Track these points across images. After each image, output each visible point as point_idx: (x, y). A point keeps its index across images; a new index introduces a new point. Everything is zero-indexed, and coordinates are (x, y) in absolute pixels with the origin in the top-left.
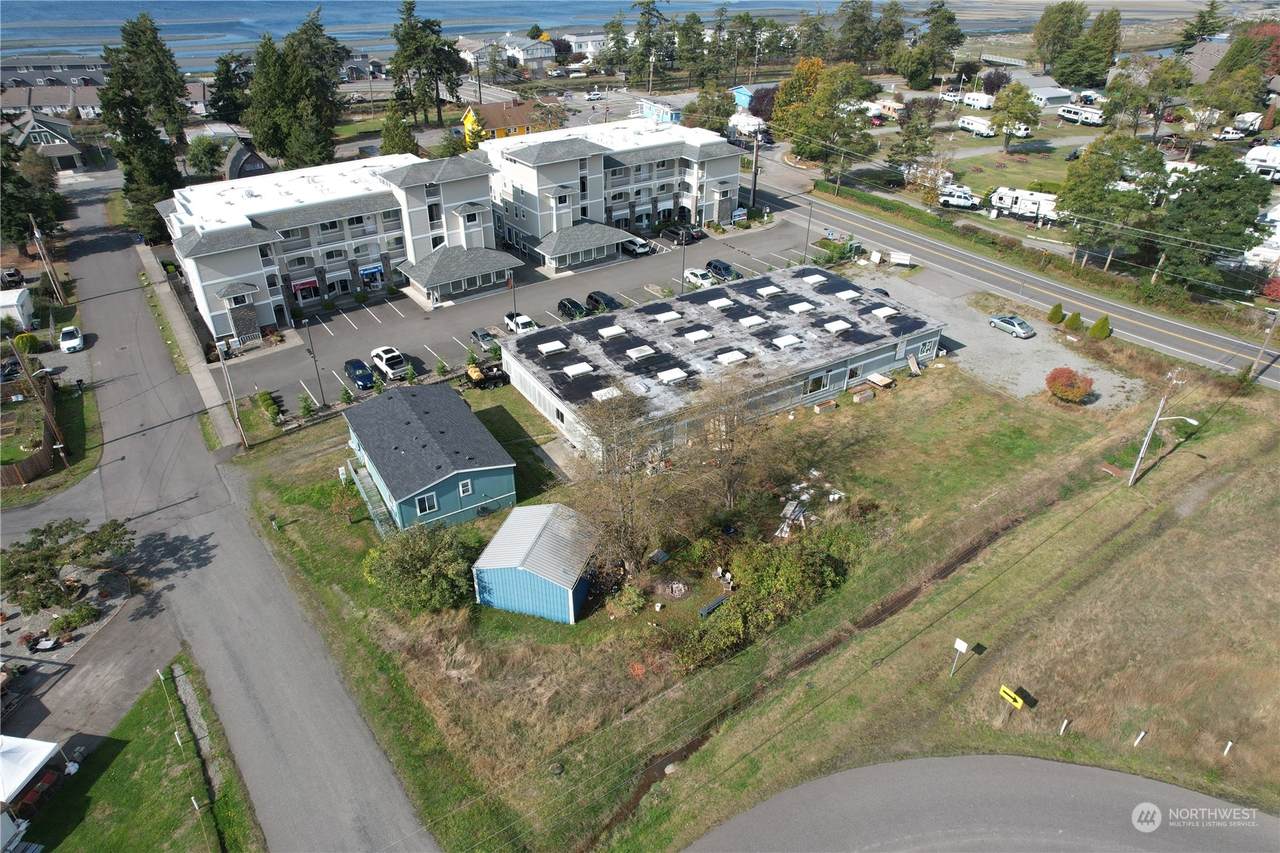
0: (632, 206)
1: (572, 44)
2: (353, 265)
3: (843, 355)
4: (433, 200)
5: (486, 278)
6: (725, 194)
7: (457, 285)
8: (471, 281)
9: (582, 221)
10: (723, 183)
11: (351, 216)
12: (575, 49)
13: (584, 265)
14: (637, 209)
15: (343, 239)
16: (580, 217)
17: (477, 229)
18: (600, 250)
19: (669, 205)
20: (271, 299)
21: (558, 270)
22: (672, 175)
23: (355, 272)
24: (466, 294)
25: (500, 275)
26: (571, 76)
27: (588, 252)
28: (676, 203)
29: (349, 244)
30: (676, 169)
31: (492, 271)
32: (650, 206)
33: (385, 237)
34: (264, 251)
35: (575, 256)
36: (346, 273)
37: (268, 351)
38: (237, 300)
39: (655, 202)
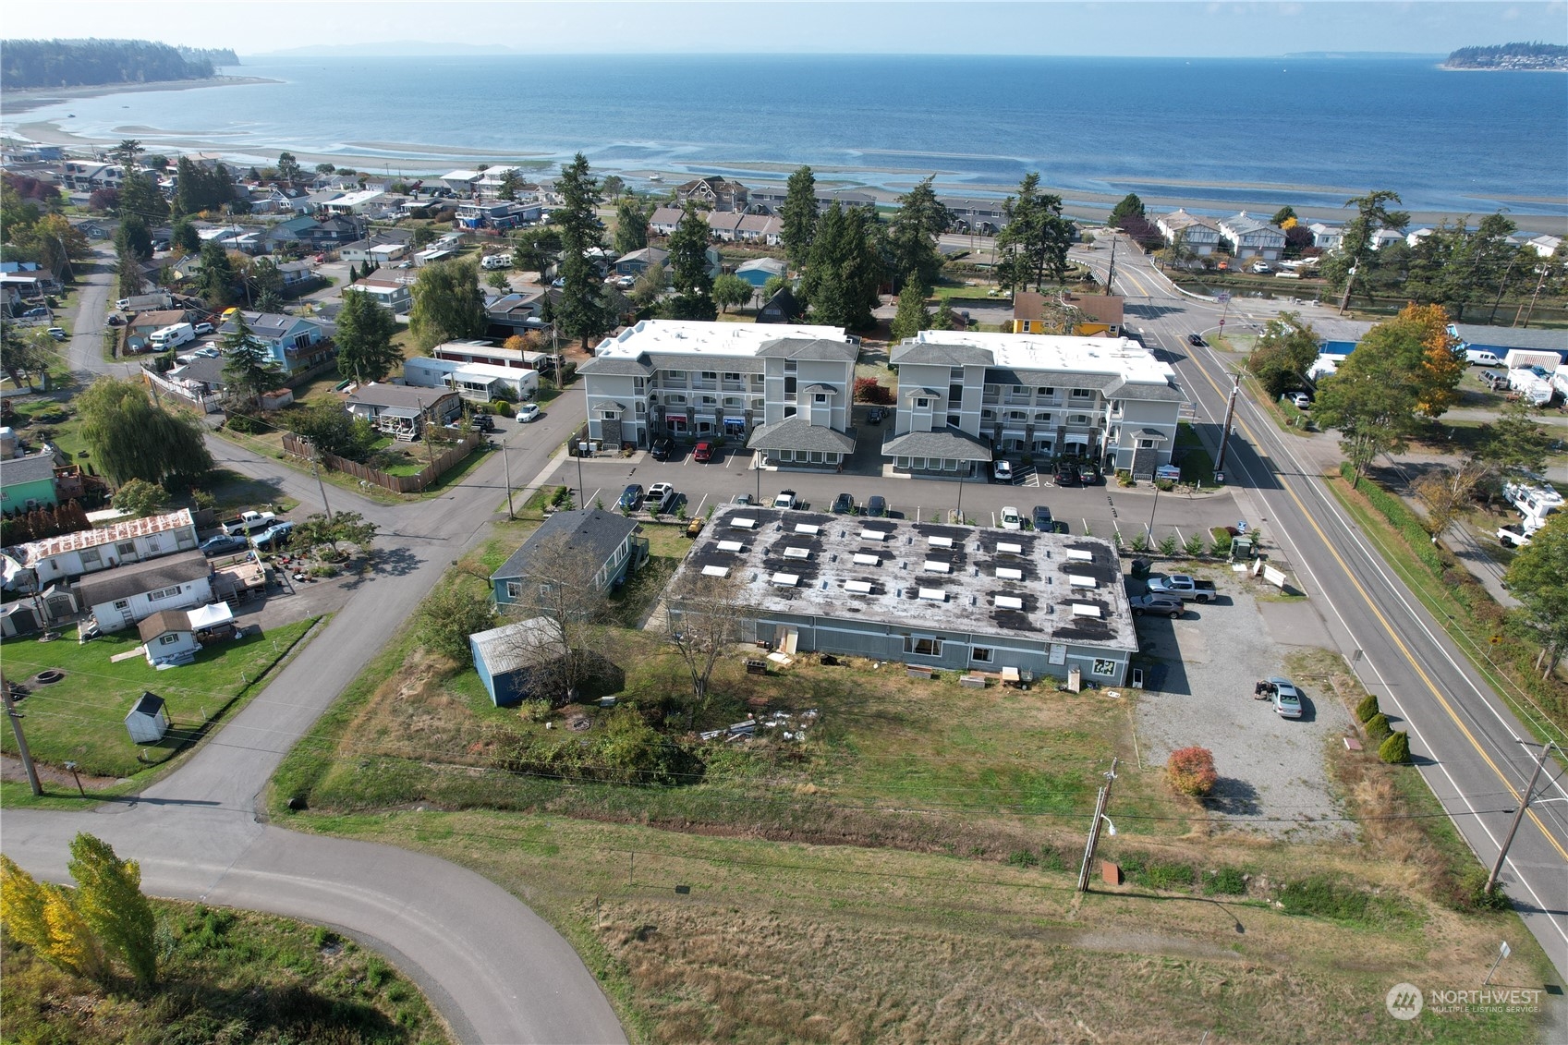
0: (1030, 430)
1: (1316, 236)
2: (719, 413)
3: (962, 627)
4: (790, 373)
5: (817, 456)
6: (1147, 443)
7: (786, 454)
8: (801, 455)
9: (947, 430)
10: (1148, 431)
11: (729, 372)
12: (1317, 242)
13: (927, 472)
14: (1036, 434)
15: (714, 389)
16: (945, 423)
17: (825, 408)
18: (950, 462)
19: (1084, 439)
20: (636, 422)
21: (896, 470)
22: (1091, 407)
23: (719, 420)
24: (793, 465)
25: (832, 456)
26: (1278, 274)
27: (935, 461)
28: (1092, 439)
29: (719, 395)
30: (1097, 403)
31: (824, 450)
32: (1055, 435)
33: (748, 396)
34: (639, 383)
35: (919, 461)
36: (711, 418)
37: (620, 461)
38: (608, 415)
39: (1062, 431)
